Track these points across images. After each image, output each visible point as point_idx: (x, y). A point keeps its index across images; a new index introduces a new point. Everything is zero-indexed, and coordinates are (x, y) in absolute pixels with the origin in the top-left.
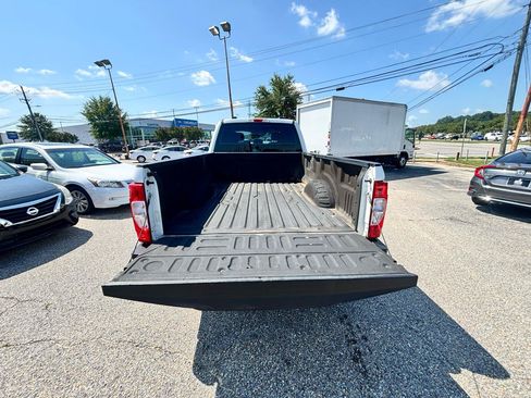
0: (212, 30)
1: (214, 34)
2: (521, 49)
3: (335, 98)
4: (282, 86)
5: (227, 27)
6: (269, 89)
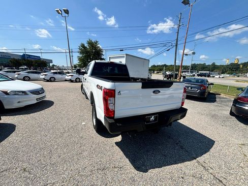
0: (57, 11)
1: (59, 13)
2: (176, 45)
3: (126, 55)
4: (93, 45)
5: (67, 12)
6: (86, 45)
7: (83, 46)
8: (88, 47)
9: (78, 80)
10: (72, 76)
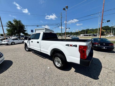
7: (10, 22)
8: (14, 24)
9: (13, 43)
10: (8, 41)
